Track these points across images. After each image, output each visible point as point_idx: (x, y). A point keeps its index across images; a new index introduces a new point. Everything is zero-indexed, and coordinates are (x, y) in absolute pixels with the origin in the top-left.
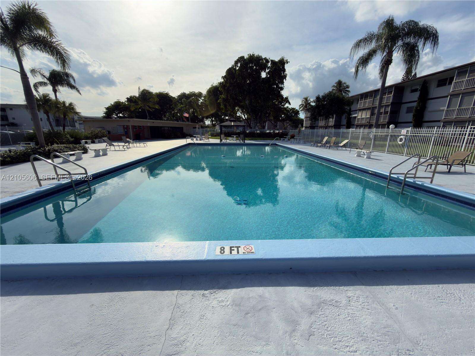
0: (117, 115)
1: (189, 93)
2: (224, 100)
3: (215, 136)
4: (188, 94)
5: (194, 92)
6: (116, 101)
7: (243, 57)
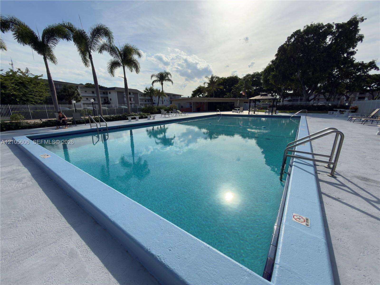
0: (198, 96)
1: (253, 73)
2: (274, 76)
3: (261, 109)
4: (252, 75)
5: (258, 72)
6: (199, 86)
7: (299, 31)
